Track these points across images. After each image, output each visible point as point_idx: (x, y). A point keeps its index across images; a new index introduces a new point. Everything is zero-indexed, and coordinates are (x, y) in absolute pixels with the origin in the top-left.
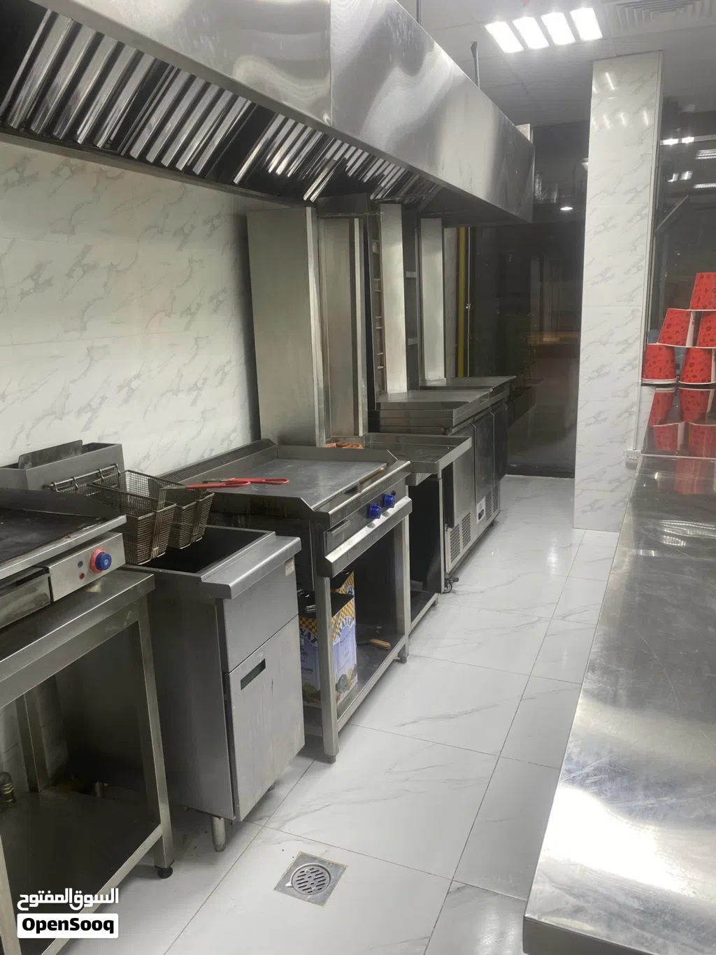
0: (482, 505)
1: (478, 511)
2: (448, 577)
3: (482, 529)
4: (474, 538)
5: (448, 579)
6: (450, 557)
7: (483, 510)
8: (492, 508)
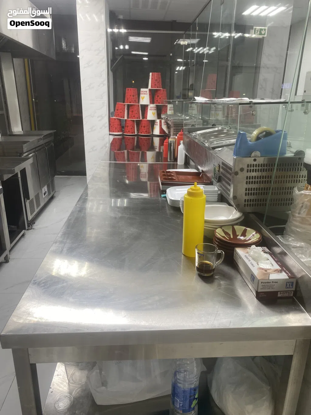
0: (45, 189)
1: (43, 192)
2: (29, 222)
3: (47, 200)
4: (42, 204)
5: (29, 224)
6: (30, 213)
7: (46, 192)
8: (51, 191)
